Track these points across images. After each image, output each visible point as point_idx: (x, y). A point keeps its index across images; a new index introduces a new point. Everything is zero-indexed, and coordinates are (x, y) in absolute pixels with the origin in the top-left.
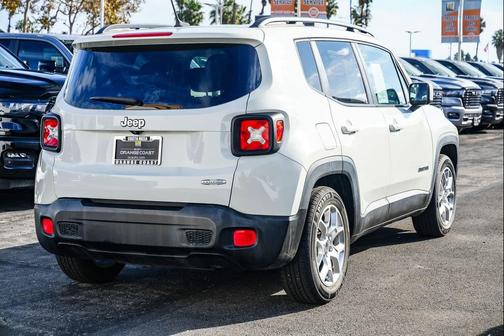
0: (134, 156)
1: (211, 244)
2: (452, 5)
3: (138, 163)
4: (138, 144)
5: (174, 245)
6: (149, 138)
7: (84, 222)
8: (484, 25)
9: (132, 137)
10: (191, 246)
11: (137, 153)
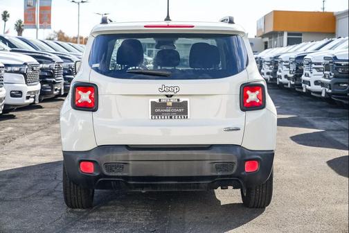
0: (166, 112)
1: (234, 171)
2: (30, 1)
3: (171, 118)
4: (170, 104)
5: (206, 175)
6: (178, 100)
7: (130, 162)
8: (8, 16)
9: (164, 99)
10: (219, 174)
11: (169, 111)
